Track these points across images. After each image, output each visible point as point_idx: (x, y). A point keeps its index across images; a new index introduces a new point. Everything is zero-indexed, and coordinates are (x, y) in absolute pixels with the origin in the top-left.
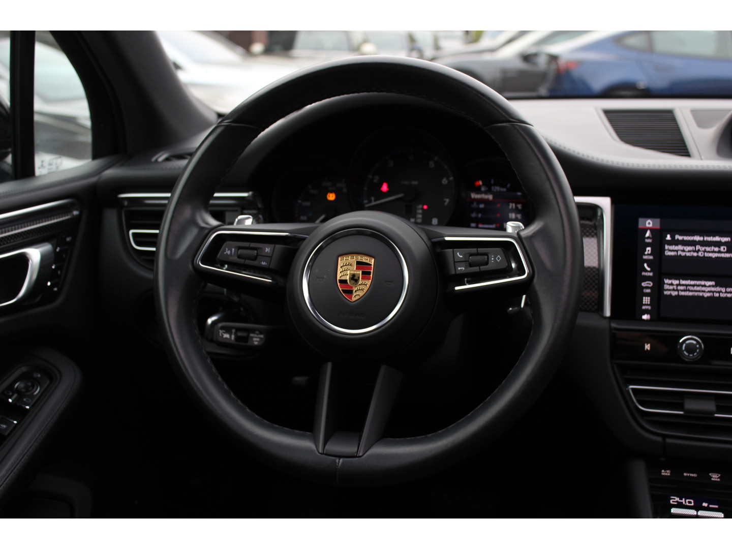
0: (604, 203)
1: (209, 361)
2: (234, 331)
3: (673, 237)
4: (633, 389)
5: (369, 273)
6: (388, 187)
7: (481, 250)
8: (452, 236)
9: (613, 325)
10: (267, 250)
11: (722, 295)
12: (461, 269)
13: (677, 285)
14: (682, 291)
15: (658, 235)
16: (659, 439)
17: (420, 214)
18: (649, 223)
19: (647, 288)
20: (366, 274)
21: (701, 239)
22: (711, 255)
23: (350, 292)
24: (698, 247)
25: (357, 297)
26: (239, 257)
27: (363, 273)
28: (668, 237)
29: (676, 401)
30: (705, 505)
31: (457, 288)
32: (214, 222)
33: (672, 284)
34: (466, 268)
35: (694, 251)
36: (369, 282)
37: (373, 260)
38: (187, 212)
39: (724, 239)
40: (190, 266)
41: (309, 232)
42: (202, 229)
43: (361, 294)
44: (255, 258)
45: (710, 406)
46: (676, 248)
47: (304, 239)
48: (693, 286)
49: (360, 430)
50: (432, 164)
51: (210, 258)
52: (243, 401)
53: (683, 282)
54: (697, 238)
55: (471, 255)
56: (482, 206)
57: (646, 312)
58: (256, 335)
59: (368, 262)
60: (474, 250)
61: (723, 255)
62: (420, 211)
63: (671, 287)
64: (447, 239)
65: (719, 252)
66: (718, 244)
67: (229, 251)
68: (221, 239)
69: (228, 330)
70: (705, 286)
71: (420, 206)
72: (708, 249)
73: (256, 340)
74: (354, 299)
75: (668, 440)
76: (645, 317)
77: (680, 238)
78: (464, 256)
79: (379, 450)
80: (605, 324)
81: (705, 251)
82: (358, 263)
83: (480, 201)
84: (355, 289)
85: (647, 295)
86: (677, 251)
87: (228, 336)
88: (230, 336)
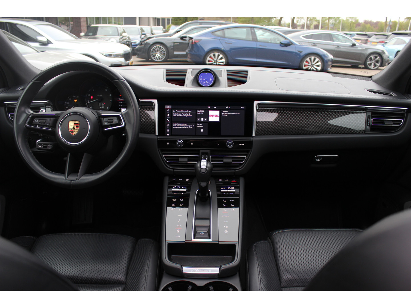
0: (155, 101)
1: (32, 154)
2: (42, 145)
3: (175, 111)
4: (164, 156)
6: (93, 97)
7: (111, 118)
8: (104, 114)
9: (158, 137)
10: (48, 120)
11: (189, 128)
12: (106, 124)
13: (177, 125)
14: (178, 127)
15: (171, 110)
16: (172, 170)
18: (168, 107)
19: (168, 126)
20: (77, 126)
21: (183, 111)
22: (186, 116)
23: (73, 132)
24: (182, 114)
25: (75, 134)
26: (39, 123)
27: (76, 126)
28: (174, 111)
29: (177, 159)
30: (183, 188)
31: (105, 129)
32: (32, 112)
33: (175, 125)
34: (107, 123)
35: (181, 115)
36: (78, 129)
37: (79, 122)
38: (23, 109)
39: (189, 111)
40: (24, 126)
41: (61, 114)
42: (27, 114)
43: (76, 132)
44: (45, 123)
45: (186, 160)
46: (176, 114)
47: (60, 116)
48: (181, 125)
49: (78, 172)
50: (106, 90)
51: (30, 123)
52: (44, 166)
53: (179, 124)
54: (182, 111)
55: (109, 119)
56: (122, 102)
57: (168, 133)
59: (78, 123)
60: (109, 118)
61: (189, 116)
62: (103, 105)
63: (175, 126)
64: (102, 115)
65: (188, 115)
66: (188, 113)
67: (36, 121)
68: (34, 117)
69: (40, 144)
70: (184, 125)
71: (103, 103)
72: (185, 114)
73: (50, 147)
74: (74, 134)
75: (175, 170)
76: (168, 135)
77: (177, 111)
78: (107, 120)
79: (83, 178)
80: (156, 137)
81: (184, 115)
83: (121, 101)
84: (74, 131)
85: (168, 128)
86: (176, 115)
87: (40, 146)
88: (41, 146)
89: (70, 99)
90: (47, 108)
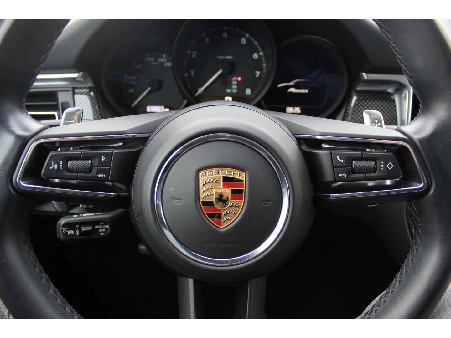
2: (77, 226)
5: (241, 192)
10: (104, 158)
12: (342, 176)
17: (235, 85)
20: (237, 193)
23: (218, 216)
25: (228, 222)
26: (69, 170)
27: (233, 192)
31: (332, 195)
32: (34, 127)
34: (348, 174)
36: (241, 204)
40: (10, 186)
44: (90, 171)
50: (244, 41)
55: (354, 159)
58: (101, 227)
59: (237, 176)
62: (235, 83)
67: (55, 164)
71: (235, 78)
73: (102, 231)
74: (224, 225)
78: (345, 161)
82: (226, 179)
84: (224, 213)
87: (72, 232)
88: (75, 232)
89: (140, 67)
90: (78, 94)
